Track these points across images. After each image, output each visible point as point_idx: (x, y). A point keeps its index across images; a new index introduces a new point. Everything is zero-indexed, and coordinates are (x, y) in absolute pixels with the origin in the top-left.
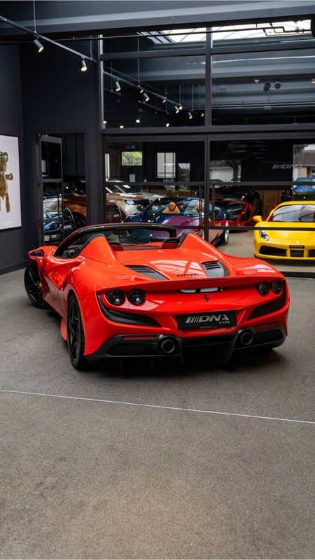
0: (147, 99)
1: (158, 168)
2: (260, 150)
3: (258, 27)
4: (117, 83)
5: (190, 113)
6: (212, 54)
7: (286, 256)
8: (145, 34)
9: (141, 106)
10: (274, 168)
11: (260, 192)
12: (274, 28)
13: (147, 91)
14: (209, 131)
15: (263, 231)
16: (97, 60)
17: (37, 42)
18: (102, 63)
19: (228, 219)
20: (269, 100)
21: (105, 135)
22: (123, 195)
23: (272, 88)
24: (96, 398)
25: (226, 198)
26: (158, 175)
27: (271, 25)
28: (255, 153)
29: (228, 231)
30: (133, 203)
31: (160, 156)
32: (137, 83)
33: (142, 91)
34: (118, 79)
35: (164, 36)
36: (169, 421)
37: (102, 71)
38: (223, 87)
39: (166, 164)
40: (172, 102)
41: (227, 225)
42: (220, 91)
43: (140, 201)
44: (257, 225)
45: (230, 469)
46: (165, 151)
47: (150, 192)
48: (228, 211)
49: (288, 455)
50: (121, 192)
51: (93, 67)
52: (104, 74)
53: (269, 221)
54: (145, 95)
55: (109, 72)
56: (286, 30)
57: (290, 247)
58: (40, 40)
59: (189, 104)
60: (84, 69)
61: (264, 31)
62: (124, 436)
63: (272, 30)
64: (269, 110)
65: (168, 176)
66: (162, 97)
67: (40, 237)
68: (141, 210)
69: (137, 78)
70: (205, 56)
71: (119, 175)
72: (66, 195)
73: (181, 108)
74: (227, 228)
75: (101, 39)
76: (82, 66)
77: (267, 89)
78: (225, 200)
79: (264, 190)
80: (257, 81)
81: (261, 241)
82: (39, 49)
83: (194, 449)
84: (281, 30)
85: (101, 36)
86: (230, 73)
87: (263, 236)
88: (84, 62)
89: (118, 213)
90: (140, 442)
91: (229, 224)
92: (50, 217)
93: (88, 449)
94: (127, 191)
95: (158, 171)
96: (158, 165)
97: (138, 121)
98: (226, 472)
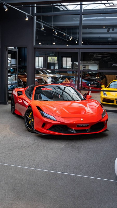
0: (56, 34)
1: (63, 64)
2: (107, 57)
3: (102, 3)
4: (42, 26)
5: (76, 41)
6: (82, 14)
7: (114, 103)
8: (54, 4)
9: (55, 37)
10: (113, 65)
11: (107, 76)
12: (109, 3)
13: (56, 30)
14: (80, 48)
15: (105, 92)
16: (33, 16)
17: (5, 6)
18: (35, 17)
19: (91, 86)
20: (111, 36)
21: (35, 48)
22: (48, 75)
23: (111, 31)
24: (13, 165)
25: (92, 77)
26: (63, 67)
27: (108, 2)
28: (105, 59)
29: (91, 92)
30: (51, 78)
31: (65, 59)
32: (52, 27)
33: (54, 30)
34: (43, 24)
35: (63, 5)
36: (44, 177)
37: (35, 20)
38: (91, 30)
39: (67, 62)
40: (68, 35)
41: (90, 89)
42: (89, 32)
43: (54, 78)
44: (102, 89)
45: (67, 202)
46: (67, 57)
47: (60, 74)
48: (92, 83)
49: (96, 196)
50: (47, 74)
51: (31, 19)
52: (36, 22)
53: (107, 88)
54: (55, 32)
55: (39, 21)
56: (114, 4)
57: (116, 99)
58: (6, 6)
59: (76, 37)
60: (27, 19)
61: (105, 5)
62: (22, 183)
63: (108, 4)
64: (110, 40)
65: (67, 67)
66: (64, 33)
67: (6, 92)
68: (53, 81)
69: (52, 24)
70: (79, 15)
71: (47, 66)
72: (22, 74)
73: (71, 38)
74: (90, 90)
75: (35, 6)
76: (26, 18)
77: (108, 31)
78: (91, 78)
79: (108, 74)
80: (104, 27)
81: (103, 96)
82: (6, 9)
83: (52, 191)
84: (112, 4)
85: (35, 5)
86: (93, 24)
87: (105, 94)
88: (27, 16)
89: (44, 82)
90: (28, 187)
91: (91, 88)
92: (12, 83)
93: (3, 189)
94: (49, 73)
95: (63, 65)
96: (64, 63)
97: (54, 43)
98: (65, 204)
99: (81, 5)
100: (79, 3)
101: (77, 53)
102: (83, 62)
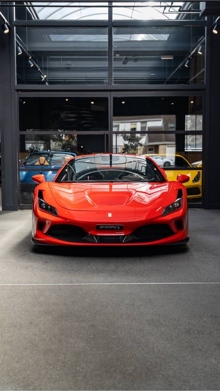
4: (19, 48)
18: (15, 28)
34: (20, 44)
54: (30, 61)
60: (7, 31)
66: (37, 66)
76: (5, 29)
88: (6, 26)
99: (110, 7)
100: (107, 4)
101: (106, 99)
102: (115, 117)
